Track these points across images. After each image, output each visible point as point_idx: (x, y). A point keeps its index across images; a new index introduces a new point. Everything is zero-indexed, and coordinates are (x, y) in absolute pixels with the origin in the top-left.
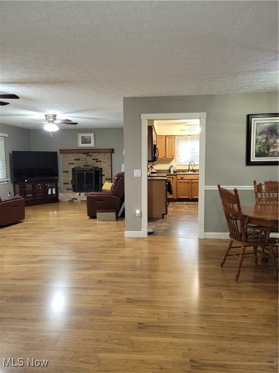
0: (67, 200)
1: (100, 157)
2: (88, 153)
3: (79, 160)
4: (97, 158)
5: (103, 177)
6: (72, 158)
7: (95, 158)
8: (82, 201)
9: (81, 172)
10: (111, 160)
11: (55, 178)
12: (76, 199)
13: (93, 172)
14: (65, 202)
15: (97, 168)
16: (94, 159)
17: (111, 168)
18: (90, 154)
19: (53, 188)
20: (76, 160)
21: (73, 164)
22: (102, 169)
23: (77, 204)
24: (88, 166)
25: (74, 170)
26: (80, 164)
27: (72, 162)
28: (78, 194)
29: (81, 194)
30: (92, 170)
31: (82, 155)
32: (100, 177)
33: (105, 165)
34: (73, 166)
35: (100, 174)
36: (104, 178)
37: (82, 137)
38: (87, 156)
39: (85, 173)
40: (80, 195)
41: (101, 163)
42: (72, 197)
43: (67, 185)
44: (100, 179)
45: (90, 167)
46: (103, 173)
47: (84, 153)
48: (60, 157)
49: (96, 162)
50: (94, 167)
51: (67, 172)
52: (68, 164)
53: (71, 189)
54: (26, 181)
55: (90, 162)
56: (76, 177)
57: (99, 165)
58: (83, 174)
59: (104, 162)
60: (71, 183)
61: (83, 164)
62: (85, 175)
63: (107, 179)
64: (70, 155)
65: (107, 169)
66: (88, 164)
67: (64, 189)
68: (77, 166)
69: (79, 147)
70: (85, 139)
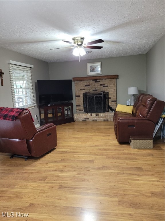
0: (81, 119)
1: (107, 82)
2: (96, 80)
3: (89, 86)
4: (104, 83)
5: (109, 99)
6: (82, 84)
7: (102, 83)
8: (93, 120)
9: (91, 96)
10: (116, 85)
11: (70, 102)
12: (88, 119)
13: (102, 96)
14: (79, 122)
15: (104, 92)
16: (101, 85)
17: (116, 92)
18: (98, 81)
19: (70, 110)
20: (86, 86)
21: (84, 89)
22: (108, 92)
23: (89, 123)
24: (97, 90)
25: (85, 95)
26: (90, 90)
27: (83, 88)
28: (90, 114)
29: (93, 115)
30: (100, 94)
31: (91, 82)
32: (106, 100)
33: (111, 89)
34: (84, 91)
35: (107, 97)
36: (110, 101)
38: (96, 82)
39: (95, 96)
40: (91, 115)
41: (108, 87)
42: (85, 117)
43: (79, 107)
44: (107, 102)
45: (98, 92)
46: (109, 96)
47: (93, 80)
48: (73, 83)
49: (104, 87)
50: (101, 92)
51: (79, 96)
52: (79, 89)
53: (82, 110)
54: (49, 105)
55: (98, 87)
56: (88, 100)
57: (106, 89)
58: (93, 97)
59: (110, 86)
60: (82, 105)
61: (92, 89)
62: (95, 98)
63: (112, 101)
64: (82, 82)
65: (113, 93)
66: (97, 89)
67: (77, 110)
68: (87, 91)
69: (88, 75)
70: (93, 68)
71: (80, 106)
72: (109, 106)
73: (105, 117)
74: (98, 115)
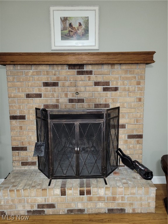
0: (22, 209)
2: (81, 66)
3: (55, 84)
4: (106, 78)
5: (121, 131)
7: (100, 79)
12: (52, 206)
16: (97, 84)
18: (86, 69)
20: (46, 84)
21: (39, 96)
22: (118, 108)
24: (81, 101)
25: (42, 115)
26: (59, 98)
27: (36, 91)
28: (57, 191)
31: (64, 73)
32: (113, 132)
33: (128, 99)
34: (39, 103)
36: (123, 134)
37: (64, 20)
38: (79, 73)
39: (77, 123)
41: (118, 92)
42: (41, 200)
43: (23, 153)
44: (113, 137)
45: (85, 105)
46: (122, 121)
47: (71, 66)
49: (105, 90)
50: (97, 106)
51: (23, 117)
52: (23, 95)
53: (33, 164)
57: (110, 99)
59: (124, 90)
60: (33, 148)
61: (66, 95)
62: (77, 130)
63: (130, 137)
64: (31, 71)
65: (133, 110)
66: (81, 96)
67: (16, 164)
68: (51, 101)
69: (53, 48)
70: (70, 25)
71: (24, 149)
72: (120, 150)
73: (114, 199)
74: (89, 192)
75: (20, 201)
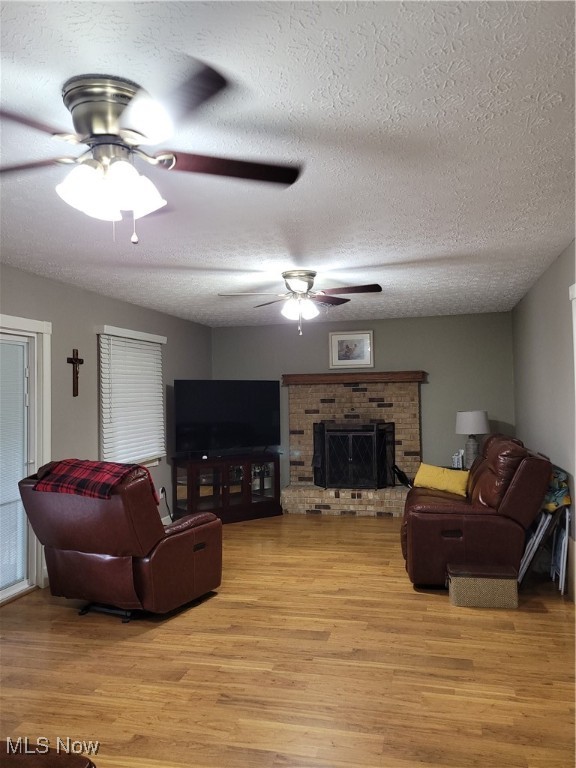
0: (302, 508)
1: (390, 393)
2: (357, 384)
3: (332, 401)
4: (381, 395)
5: (397, 447)
6: (313, 396)
7: (374, 395)
8: (344, 513)
9: (338, 434)
10: (420, 401)
11: (270, 449)
12: (327, 507)
13: (373, 434)
14: (299, 515)
15: (382, 422)
16: (371, 400)
17: (420, 424)
18: (361, 386)
19: (268, 475)
20: (323, 401)
21: (317, 412)
22: (393, 424)
23: (329, 520)
24: (357, 416)
25: (319, 429)
26: (336, 413)
27: (314, 407)
28: (332, 493)
29: (342, 495)
30: (367, 428)
31: (341, 390)
32: (388, 448)
33: (403, 415)
34: (316, 418)
35: (389, 438)
36: (399, 451)
37: (341, 343)
38: (354, 390)
39: (351, 435)
40: (337, 496)
41: (392, 409)
42: (318, 501)
43: (300, 468)
44: (389, 454)
45: (360, 421)
46: (397, 437)
47: (347, 385)
48: (284, 392)
49: (379, 406)
50: (372, 421)
51: (301, 432)
52: (302, 411)
53: (309, 479)
54: (205, 457)
55: (362, 406)
56: (327, 446)
57: (385, 415)
58: (345, 438)
59: (399, 406)
60: (310, 462)
61: (342, 412)
62: (351, 442)
63: (407, 454)
64: (310, 389)
65: (409, 426)
66: (357, 411)
67: (293, 479)
68: (328, 417)
69: (331, 367)
70: (347, 347)
71: (301, 463)
72: (396, 467)
73: (382, 503)
74: (359, 496)
75: (301, 503)
